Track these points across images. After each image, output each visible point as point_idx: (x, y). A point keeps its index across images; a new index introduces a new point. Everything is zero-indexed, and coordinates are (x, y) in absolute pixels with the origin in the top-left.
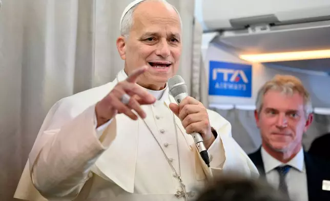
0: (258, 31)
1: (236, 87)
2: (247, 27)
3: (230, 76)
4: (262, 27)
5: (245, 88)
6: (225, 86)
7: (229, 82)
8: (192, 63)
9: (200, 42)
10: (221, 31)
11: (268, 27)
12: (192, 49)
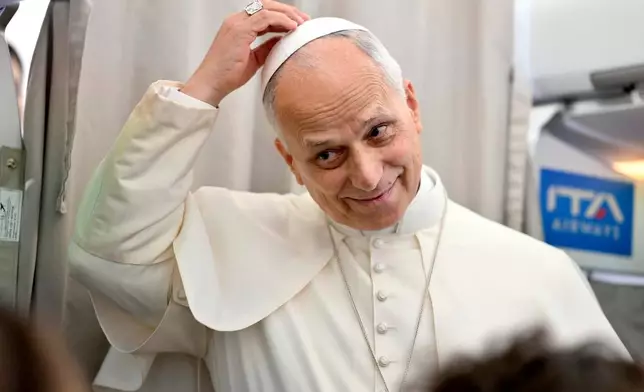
1: (597, 231)
2: (628, 89)
7: (581, 218)
8: (508, 166)
10: (568, 100)
12: (508, 136)
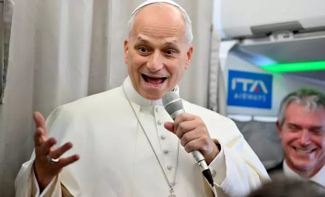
0: (281, 38)
1: (255, 98)
2: (269, 34)
3: (249, 86)
4: (284, 35)
5: (264, 100)
6: (244, 96)
7: (248, 92)
8: (209, 72)
9: (217, 51)
10: (241, 39)
11: (291, 34)
12: (210, 58)
